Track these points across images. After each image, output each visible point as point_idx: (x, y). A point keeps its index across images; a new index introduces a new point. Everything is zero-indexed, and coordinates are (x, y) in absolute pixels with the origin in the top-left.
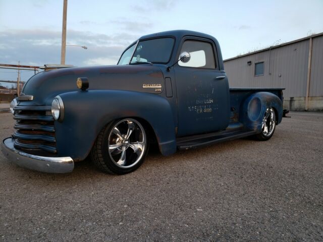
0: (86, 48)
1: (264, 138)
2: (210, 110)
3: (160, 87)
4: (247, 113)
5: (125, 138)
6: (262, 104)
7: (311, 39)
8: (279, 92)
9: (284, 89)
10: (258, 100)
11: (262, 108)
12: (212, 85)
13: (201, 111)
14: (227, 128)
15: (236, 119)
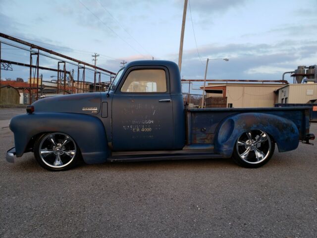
2: (149, 129)
3: (96, 109)
6: (236, 126)
10: (232, 121)
11: (235, 131)
12: (153, 108)
13: (138, 130)
14: (184, 148)
15: (209, 140)
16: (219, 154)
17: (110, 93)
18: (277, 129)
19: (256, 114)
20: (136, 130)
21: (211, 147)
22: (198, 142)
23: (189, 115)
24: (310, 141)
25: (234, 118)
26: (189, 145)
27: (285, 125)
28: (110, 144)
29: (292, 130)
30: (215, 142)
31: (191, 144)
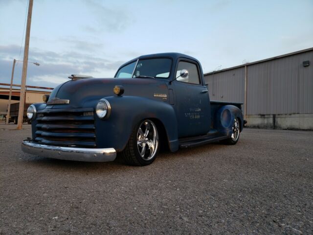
0: (39, 65)
1: (232, 142)
2: (198, 117)
3: (166, 96)
4: (220, 122)
5: (145, 135)
6: (232, 114)
7: (246, 67)
8: (239, 105)
9: (242, 104)
10: (228, 111)
11: (232, 118)
12: (199, 97)
13: (193, 117)
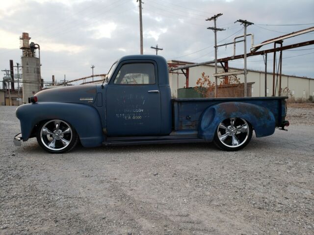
2: (140, 117)
3: (92, 99)
6: (217, 114)
10: (214, 110)
11: (216, 119)
12: (143, 98)
13: (129, 118)
14: (171, 134)
15: (193, 126)
16: (202, 139)
17: (104, 84)
18: (255, 116)
19: (236, 103)
20: (127, 118)
21: (195, 133)
22: (183, 128)
23: (176, 105)
24: (285, 127)
25: (216, 107)
26: (175, 131)
27: (262, 113)
28: (105, 130)
29: (269, 118)
30: (199, 128)
31: (178, 131)
